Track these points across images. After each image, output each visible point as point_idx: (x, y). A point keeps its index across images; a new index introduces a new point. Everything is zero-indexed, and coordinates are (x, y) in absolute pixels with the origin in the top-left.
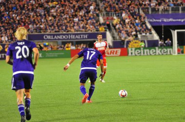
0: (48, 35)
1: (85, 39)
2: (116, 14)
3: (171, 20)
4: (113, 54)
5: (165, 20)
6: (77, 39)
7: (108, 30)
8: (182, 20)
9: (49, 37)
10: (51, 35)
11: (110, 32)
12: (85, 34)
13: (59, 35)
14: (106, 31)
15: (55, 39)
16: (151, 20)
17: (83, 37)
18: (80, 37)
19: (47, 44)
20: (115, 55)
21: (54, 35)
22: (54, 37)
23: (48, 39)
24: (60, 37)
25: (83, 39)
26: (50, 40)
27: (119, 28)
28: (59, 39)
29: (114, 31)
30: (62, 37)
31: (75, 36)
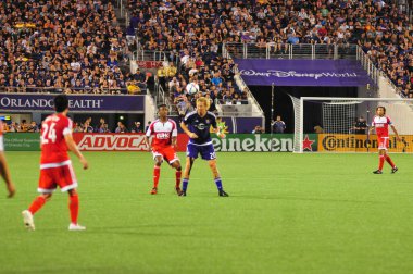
0: (11, 97)
1: (96, 109)
2: (168, 55)
3: (291, 74)
5: (278, 75)
6: (77, 108)
7: (148, 91)
8: (317, 76)
9: (12, 102)
10: (17, 97)
11: (153, 97)
12: (96, 98)
13: (36, 98)
14: (145, 92)
15: (27, 107)
16: (247, 73)
17: (91, 103)
18: (85, 104)
19: (7, 118)
21: (24, 98)
22: (23, 103)
23: (9, 107)
24: (39, 103)
25: (91, 109)
26: (15, 108)
27: (174, 88)
28: (36, 108)
29: (163, 95)
30: (44, 103)
31: (74, 102)
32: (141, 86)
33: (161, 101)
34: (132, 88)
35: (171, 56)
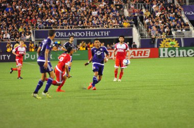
0: (60, 31)
1: (106, 36)
2: (144, 6)
4: (141, 55)
6: (96, 36)
7: (134, 26)
9: (61, 34)
10: (63, 31)
11: (137, 29)
12: (106, 30)
13: (74, 31)
14: (132, 26)
16: (189, 13)
17: (103, 34)
18: (100, 34)
19: (59, 43)
20: (143, 57)
21: (67, 32)
22: (67, 34)
23: (60, 37)
24: (75, 34)
25: (104, 36)
26: (63, 37)
27: (148, 23)
29: (142, 27)
30: (78, 34)
31: (94, 33)
32: (130, 23)
33: (142, 31)
34: (126, 24)
35: (146, 6)
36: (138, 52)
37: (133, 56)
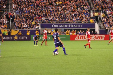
0: (55, 24)
1: (81, 27)
2: (102, 11)
4: (100, 38)
6: (75, 27)
7: (96, 22)
10: (57, 24)
11: (98, 24)
12: (80, 24)
13: (62, 24)
14: (95, 22)
15: (60, 27)
17: (79, 26)
18: (77, 26)
20: (100, 39)
21: (59, 25)
23: (55, 27)
24: (63, 26)
25: (79, 27)
27: (104, 21)
28: (62, 27)
29: (101, 23)
30: (65, 26)
31: (74, 26)
33: (100, 25)
35: (103, 11)
36: (98, 37)
37: (95, 39)
